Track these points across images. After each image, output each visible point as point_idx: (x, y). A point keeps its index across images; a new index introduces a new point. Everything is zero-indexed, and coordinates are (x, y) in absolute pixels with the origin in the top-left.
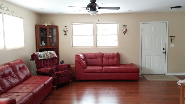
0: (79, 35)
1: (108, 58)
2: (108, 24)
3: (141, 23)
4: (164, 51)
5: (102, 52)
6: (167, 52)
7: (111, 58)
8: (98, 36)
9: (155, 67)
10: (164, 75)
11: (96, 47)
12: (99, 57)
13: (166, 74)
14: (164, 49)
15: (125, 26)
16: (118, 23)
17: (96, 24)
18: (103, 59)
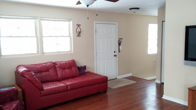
0: (11, 37)
1: (64, 69)
2: (58, 21)
3: (95, 22)
4: (115, 54)
5: (53, 61)
6: (117, 55)
7: (68, 68)
8: (44, 38)
9: (109, 72)
10: (116, 79)
11: (43, 54)
12: (51, 68)
13: (117, 78)
14: (115, 52)
15: (79, 25)
16: (70, 21)
17: (41, 20)
18: (57, 71)
